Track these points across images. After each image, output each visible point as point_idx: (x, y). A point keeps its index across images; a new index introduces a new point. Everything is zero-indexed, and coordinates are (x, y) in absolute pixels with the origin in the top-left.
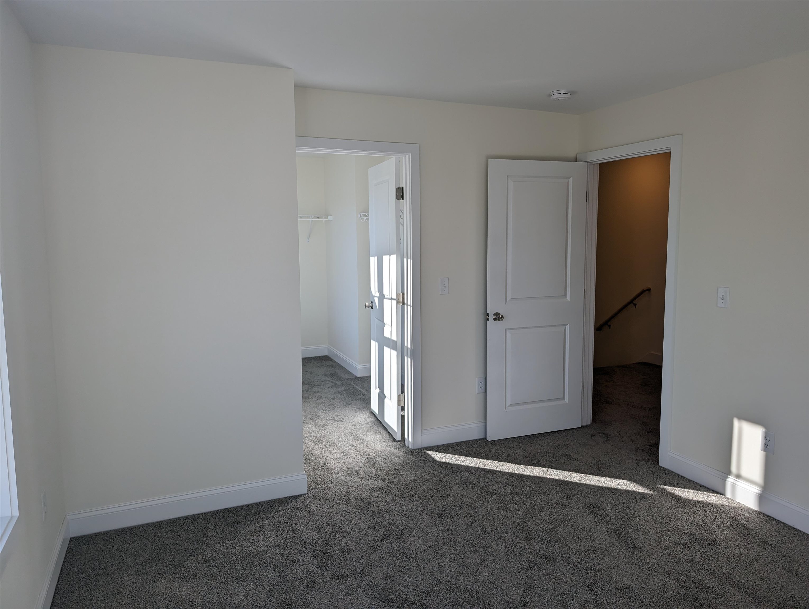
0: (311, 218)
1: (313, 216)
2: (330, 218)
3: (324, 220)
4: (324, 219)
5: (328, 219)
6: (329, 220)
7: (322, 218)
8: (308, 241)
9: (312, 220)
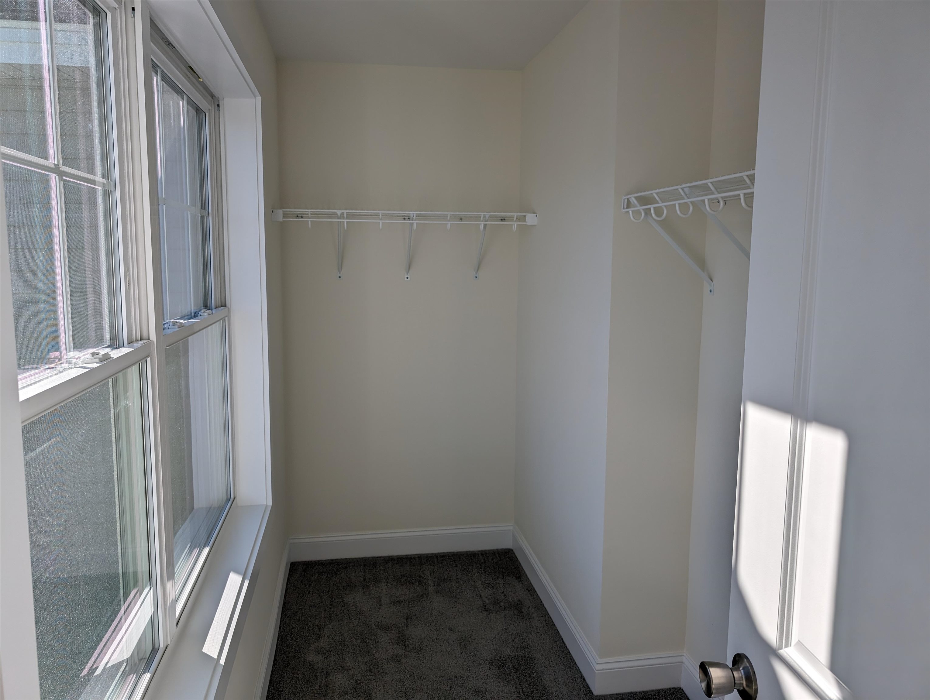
0: (482, 218)
1: (487, 215)
2: (531, 219)
3: (515, 226)
4: (515, 222)
5: (525, 221)
6: (528, 224)
7: (511, 218)
8: (476, 277)
9: (485, 226)
